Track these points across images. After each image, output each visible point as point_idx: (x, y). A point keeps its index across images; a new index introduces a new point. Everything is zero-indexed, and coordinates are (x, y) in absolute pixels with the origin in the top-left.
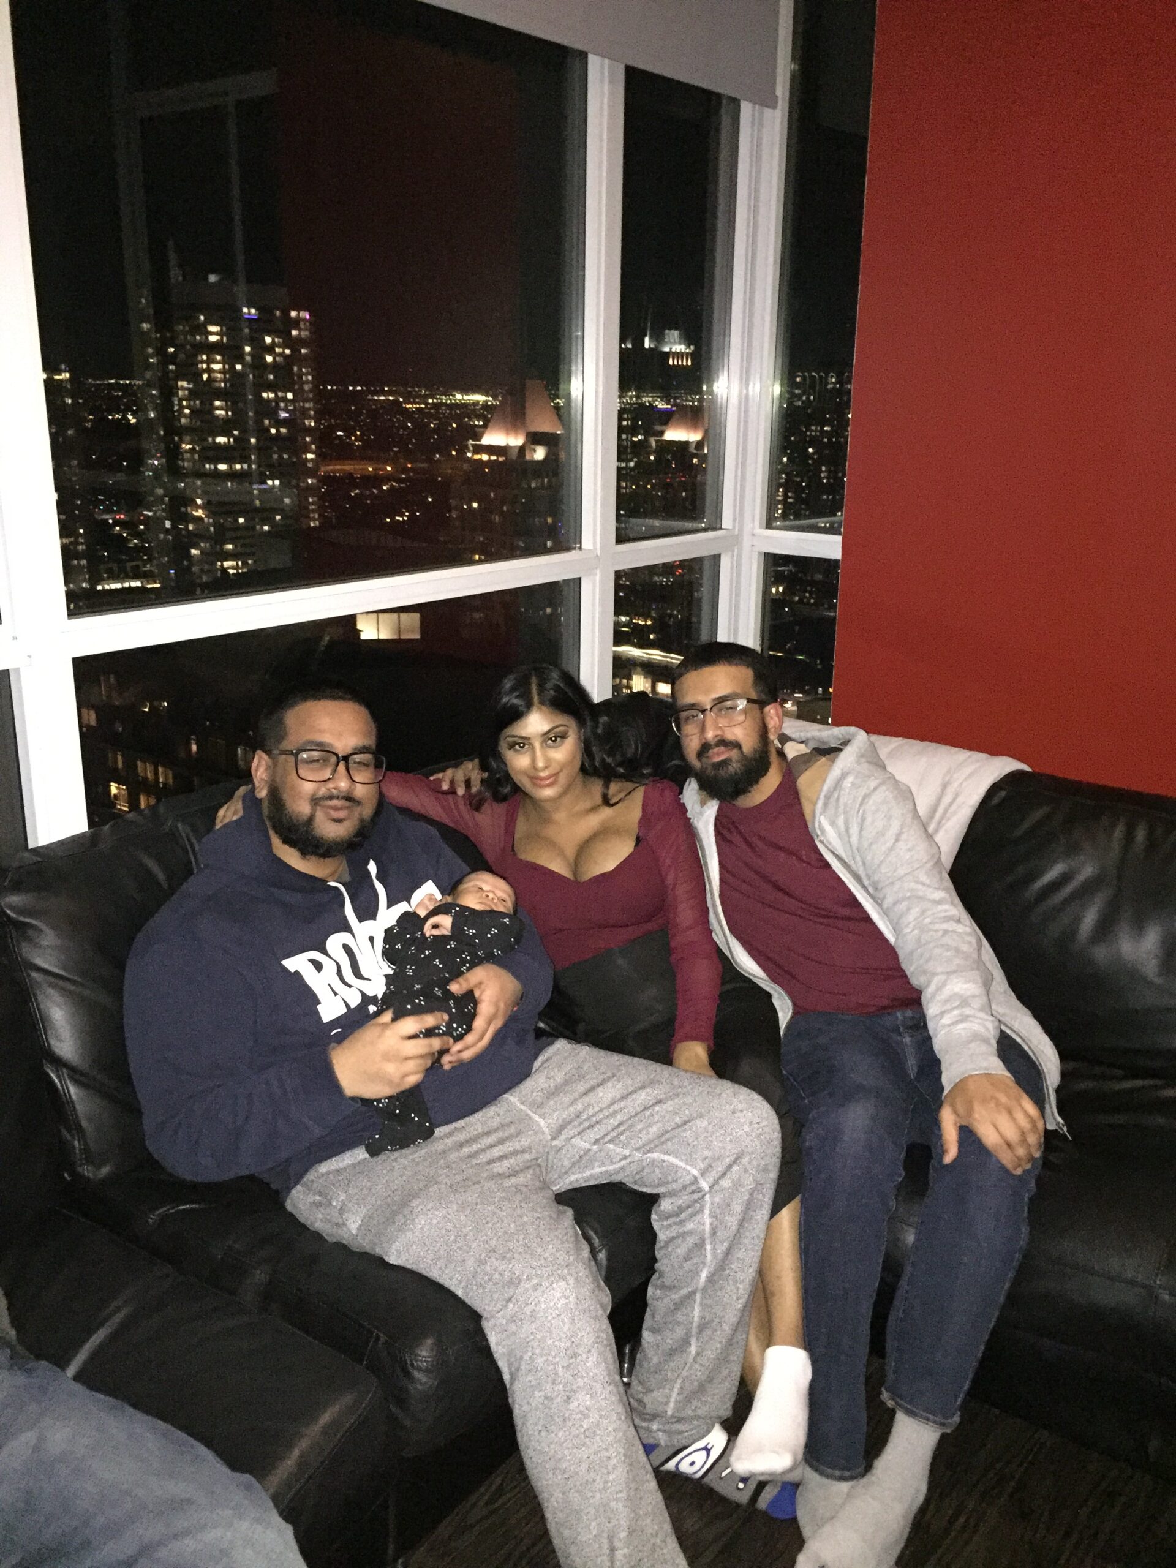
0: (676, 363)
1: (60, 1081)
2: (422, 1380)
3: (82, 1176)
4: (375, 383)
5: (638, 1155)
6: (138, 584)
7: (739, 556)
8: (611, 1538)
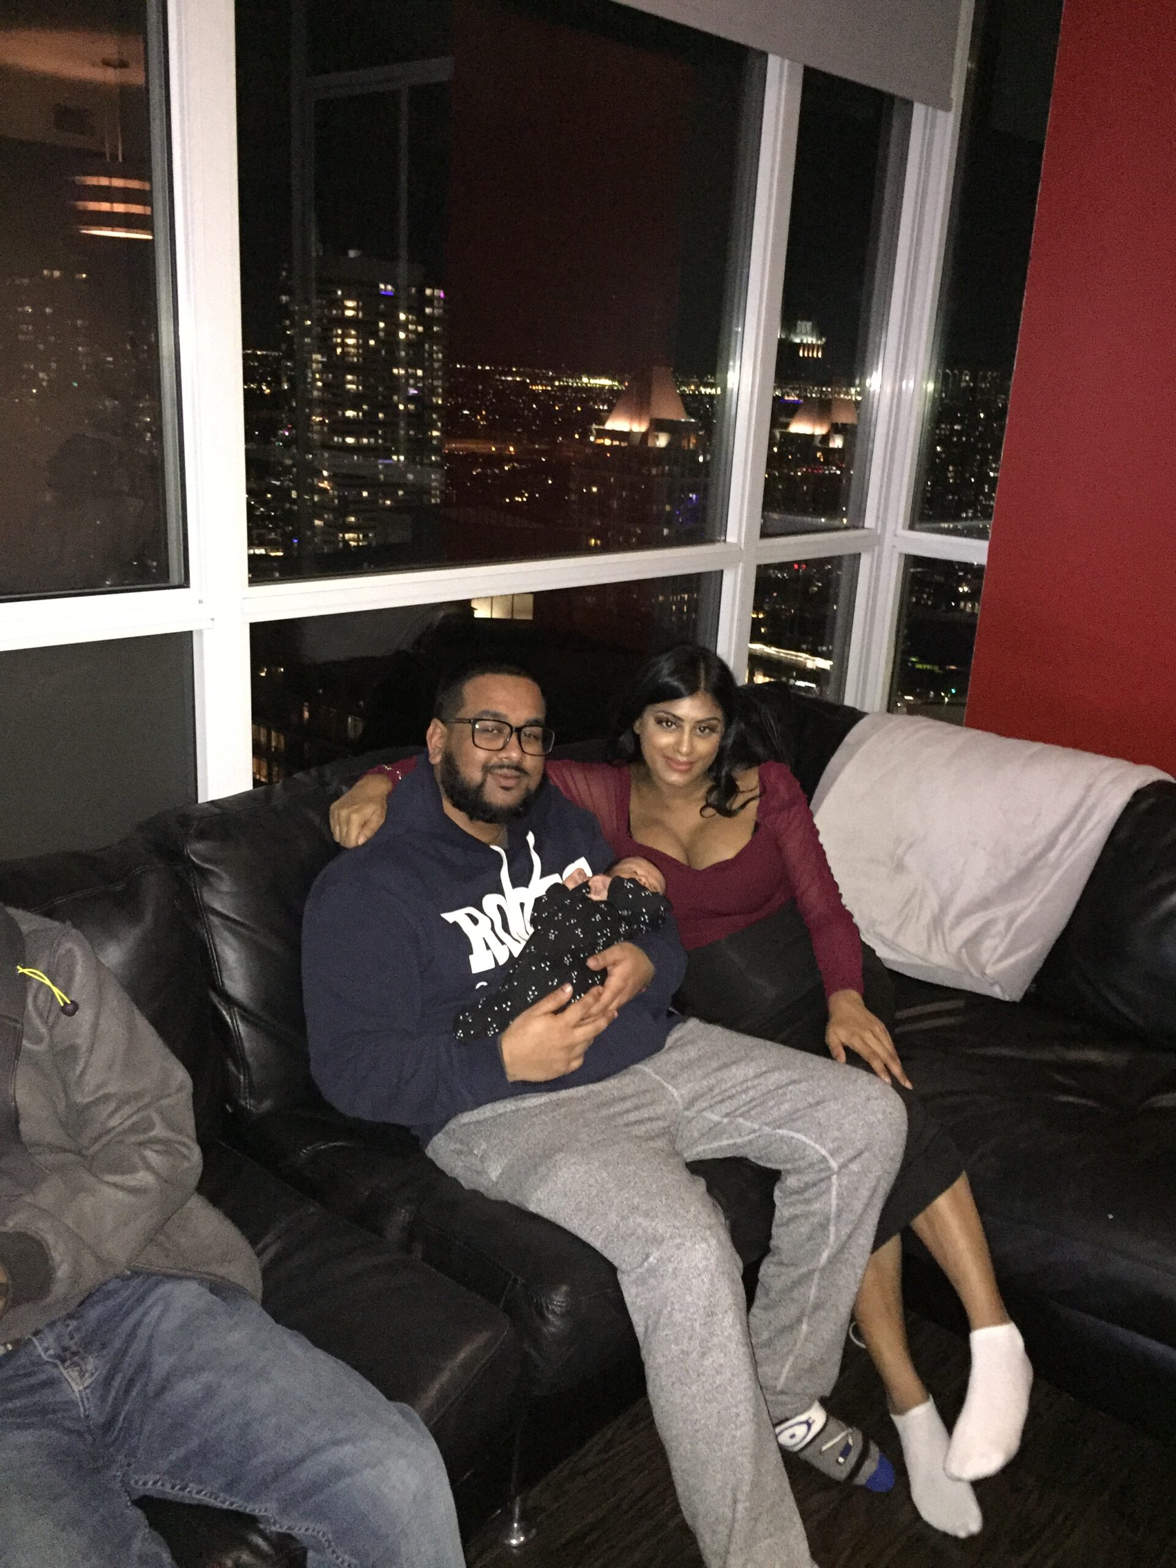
0: (806, 355)
1: (231, 1018)
2: (555, 1325)
3: (244, 1109)
4: (504, 365)
5: (767, 1129)
6: (262, 551)
7: (880, 555)
8: (734, 1491)
